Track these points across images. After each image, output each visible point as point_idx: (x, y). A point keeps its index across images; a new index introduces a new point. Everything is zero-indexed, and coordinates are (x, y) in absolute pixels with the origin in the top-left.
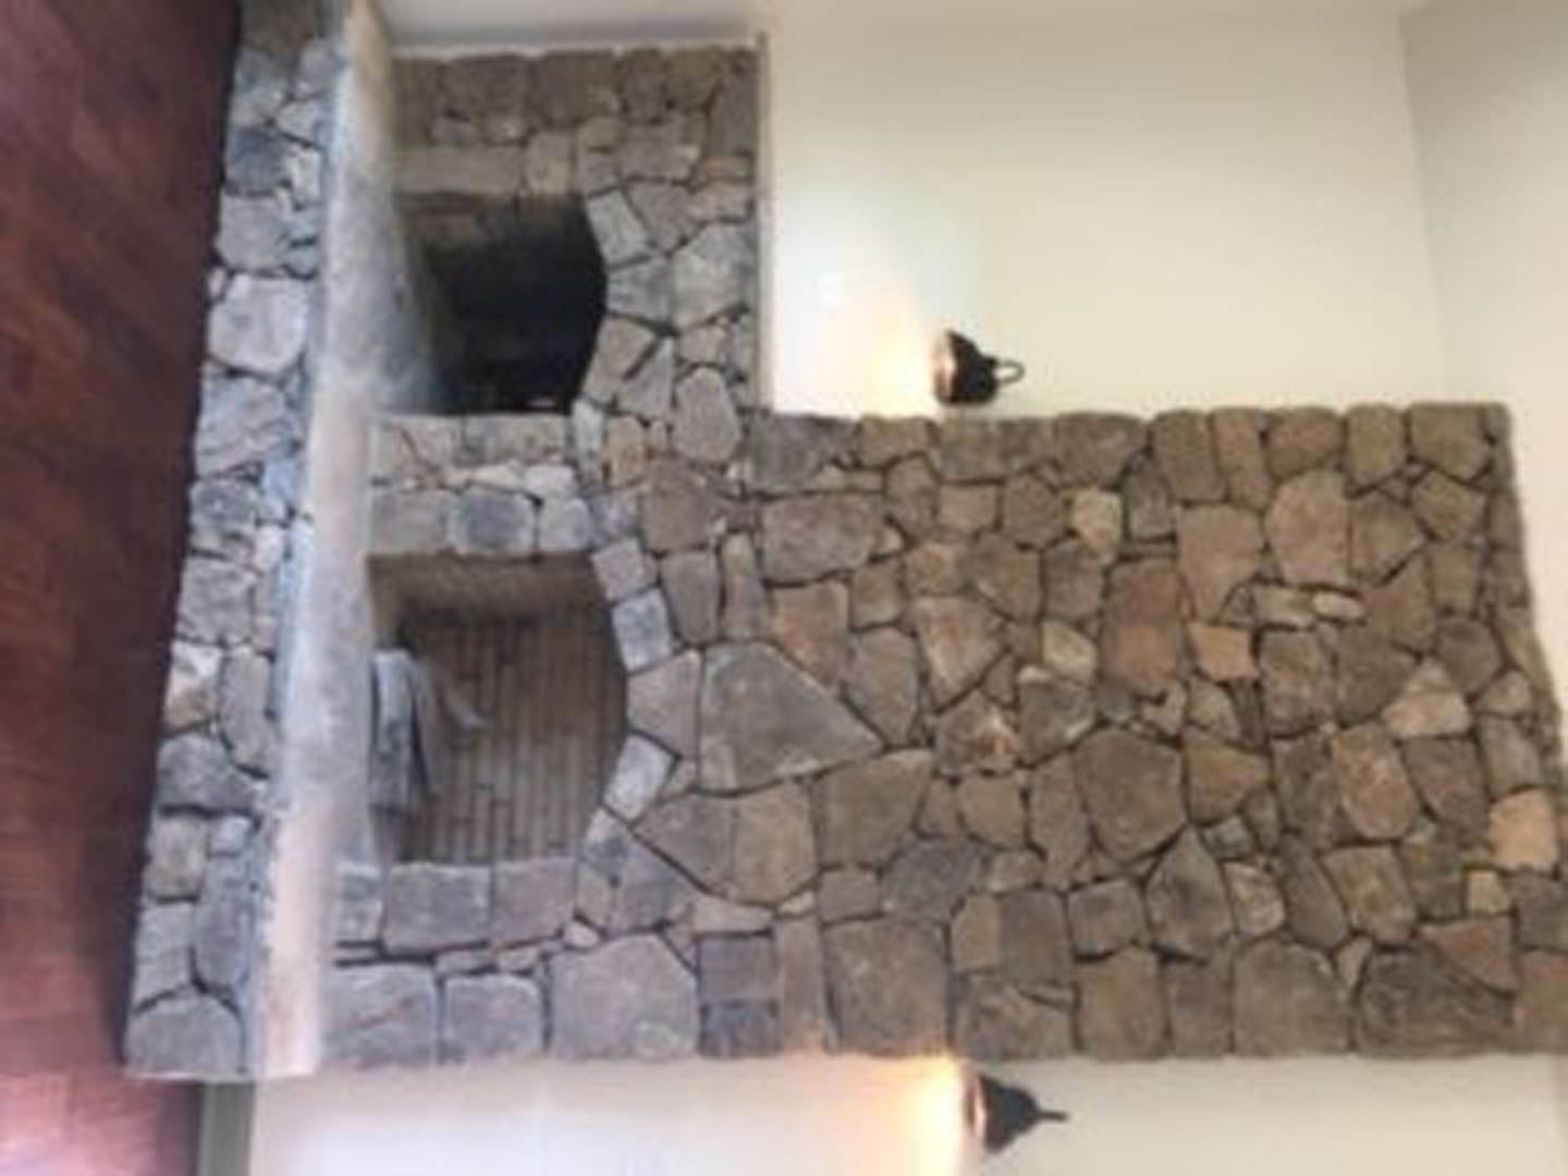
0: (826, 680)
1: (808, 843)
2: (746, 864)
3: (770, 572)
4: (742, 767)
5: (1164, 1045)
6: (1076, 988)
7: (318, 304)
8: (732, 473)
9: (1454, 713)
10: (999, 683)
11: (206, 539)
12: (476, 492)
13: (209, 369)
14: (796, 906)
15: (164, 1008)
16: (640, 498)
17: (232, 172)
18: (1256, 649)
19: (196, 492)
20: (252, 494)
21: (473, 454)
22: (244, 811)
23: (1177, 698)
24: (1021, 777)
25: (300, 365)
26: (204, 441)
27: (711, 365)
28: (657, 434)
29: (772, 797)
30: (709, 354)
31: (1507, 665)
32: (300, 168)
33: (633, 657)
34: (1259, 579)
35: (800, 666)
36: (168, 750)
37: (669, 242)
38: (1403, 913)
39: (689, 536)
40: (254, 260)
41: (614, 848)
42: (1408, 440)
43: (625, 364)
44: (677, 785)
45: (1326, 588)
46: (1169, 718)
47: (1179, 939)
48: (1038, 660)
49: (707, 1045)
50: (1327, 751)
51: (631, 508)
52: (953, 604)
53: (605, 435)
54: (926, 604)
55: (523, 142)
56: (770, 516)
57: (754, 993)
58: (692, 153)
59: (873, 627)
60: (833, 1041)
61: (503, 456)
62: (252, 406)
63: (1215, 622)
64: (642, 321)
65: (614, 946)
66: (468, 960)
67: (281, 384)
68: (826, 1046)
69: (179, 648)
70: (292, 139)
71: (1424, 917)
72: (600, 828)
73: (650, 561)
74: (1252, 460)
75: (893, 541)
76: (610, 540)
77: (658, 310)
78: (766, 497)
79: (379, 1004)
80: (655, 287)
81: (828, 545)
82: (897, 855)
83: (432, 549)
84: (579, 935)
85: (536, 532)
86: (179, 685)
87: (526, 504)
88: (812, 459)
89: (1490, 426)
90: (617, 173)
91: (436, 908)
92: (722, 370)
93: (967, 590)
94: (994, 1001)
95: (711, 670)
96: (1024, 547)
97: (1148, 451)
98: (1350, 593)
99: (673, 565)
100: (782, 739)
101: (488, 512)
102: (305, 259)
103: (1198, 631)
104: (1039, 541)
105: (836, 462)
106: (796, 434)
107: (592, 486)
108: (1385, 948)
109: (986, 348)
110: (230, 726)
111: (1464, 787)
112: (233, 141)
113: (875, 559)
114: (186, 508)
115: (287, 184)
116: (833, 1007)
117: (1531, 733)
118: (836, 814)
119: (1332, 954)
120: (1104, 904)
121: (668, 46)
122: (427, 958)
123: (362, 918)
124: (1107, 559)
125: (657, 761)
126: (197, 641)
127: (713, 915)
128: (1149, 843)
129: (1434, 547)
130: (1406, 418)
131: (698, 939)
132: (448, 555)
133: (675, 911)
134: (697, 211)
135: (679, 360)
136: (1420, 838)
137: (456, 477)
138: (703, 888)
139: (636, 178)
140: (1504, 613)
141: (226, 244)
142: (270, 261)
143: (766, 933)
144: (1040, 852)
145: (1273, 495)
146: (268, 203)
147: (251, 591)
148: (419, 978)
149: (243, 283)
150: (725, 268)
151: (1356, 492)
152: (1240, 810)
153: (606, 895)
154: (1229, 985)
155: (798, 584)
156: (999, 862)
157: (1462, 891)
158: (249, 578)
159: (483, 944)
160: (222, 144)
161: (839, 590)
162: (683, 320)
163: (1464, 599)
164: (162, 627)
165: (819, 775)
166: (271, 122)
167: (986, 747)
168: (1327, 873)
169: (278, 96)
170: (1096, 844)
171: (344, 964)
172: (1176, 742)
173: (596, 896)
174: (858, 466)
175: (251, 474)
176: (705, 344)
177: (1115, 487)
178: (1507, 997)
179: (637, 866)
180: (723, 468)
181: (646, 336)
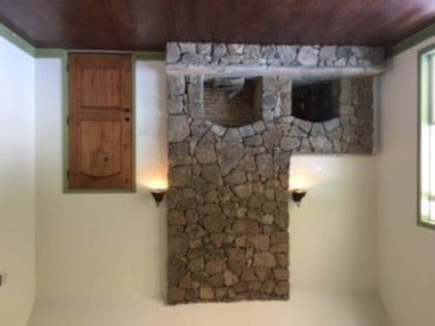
0: (237, 166)
1: (206, 162)
2: (202, 151)
3: (258, 156)
4: (220, 150)
5: (170, 224)
6: (180, 210)
7: (312, 67)
8: (278, 148)
9: (228, 283)
10: (235, 199)
11: (264, 49)
12: (275, 97)
13: (298, 46)
14: (194, 159)
15: (178, 49)
16: (273, 130)
17: (341, 48)
18: (241, 248)
19: (273, 46)
20: (273, 56)
21: (283, 96)
22: (213, 60)
23: (232, 232)
24: (217, 202)
25: (299, 64)
26: (284, 47)
27: (301, 144)
28: (287, 133)
29: (214, 155)
30: (303, 143)
31: (237, 294)
32: (342, 61)
33: (241, 129)
34: (255, 249)
35: (239, 161)
36: (224, 45)
37: (329, 135)
38: (193, 269)
39: (265, 140)
40: (321, 54)
41: (205, 126)
42: (282, 280)
43: (302, 126)
44: (217, 138)
45: (253, 262)
46: (228, 230)
47: (188, 229)
48: (240, 206)
49: (170, 143)
50: (221, 259)
51: (271, 128)
52: (251, 191)
53: (286, 123)
54: (251, 186)
55: (352, 104)
56: (269, 156)
57: (179, 152)
58: (348, 140)
59: (246, 175)
60: (171, 166)
61: (283, 103)
62: (291, 55)
63: (246, 240)
64: (311, 130)
65: (188, 126)
66: (186, 99)
67: (296, 60)
68: (170, 165)
69: (242, 46)
70: (348, 59)
71: (192, 273)
72: (209, 123)
73: (260, 132)
74: (279, 250)
75: (263, 180)
76: (265, 124)
77: (313, 133)
78: (273, 155)
79: (178, 83)
80: (318, 133)
81: (263, 167)
82: (204, 179)
83: (264, 89)
84: (190, 120)
85: (267, 110)
86: (235, 46)
87: (272, 107)
88: (280, 164)
89: (285, 297)
90: (345, 124)
91: (195, 93)
92: (300, 146)
93: (254, 193)
94: (177, 195)
95: (238, 144)
96: (262, 205)
97: (281, 230)
98: (251, 266)
99: (259, 137)
100: (225, 158)
101: (271, 100)
102: (322, 64)
103: (244, 237)
104: (264, 208)
105: (280, 168)
106: (286, 161)
107: (276, 120)
108: (186, 266)
109: (303, 199)
110: (228, 56)
111: (214, 283)
112: (348, 47)
113: (260, 176)
114: (271, 44)
115: (338, 59)
116: (177, 166)
117: (224, 297)
118: (211, 167)
119: (185, 256)
120: (194, 216)
121: (375, 135)
122: (186, 92)
123: (193, 80)
124: (260, 221)
125: (222, 134)
126: (244, 49)
127: (193, 144)
128: (205, 225)
129: (260, 283)
130: (286, 280)
131: (189, 142)
132: (263, 92)
133: (194, 137)
134: (335, 141)
135: (302, 137)
136: (205, 274)
137: (279, 93)
138: (198, 142)
139: (343, 129)
140: (247, 295)
141: (325, 47)
142: (321, 57)
143: (190, 154)
144: (204, 205)
145: (271, 253)
146: (334, 55)
147: (253, 58)
148: (183, 91)
149: (316, 52)
150: (322, 147)
151: (272, 269)
152: (211, 242)
153: (197, 124)
154: (180, 237)
155: (255, 160)
156: (202, 197)
157: (196, 280)
158: (256, 57)
159: (189, 102)
160: (347, 45)
161: (254, 169)
162: (311, 139)
163: (250, 287)
164: (247, 42)
165: (218, 164)
166: (352, 55)
167: (223, 196)
168: (199, 257)
169: (358, 56)
170: (206, 215)
171: (185, 77)
172: (224, 231)
173: (197, 123)
174: (280, 173)
175: (277, 56)
176: (306, 143)
177: (274, 223)
178: (178, 286)
179: (202, 130)
180: (279, 146)
181: (308, 131)
